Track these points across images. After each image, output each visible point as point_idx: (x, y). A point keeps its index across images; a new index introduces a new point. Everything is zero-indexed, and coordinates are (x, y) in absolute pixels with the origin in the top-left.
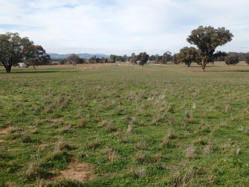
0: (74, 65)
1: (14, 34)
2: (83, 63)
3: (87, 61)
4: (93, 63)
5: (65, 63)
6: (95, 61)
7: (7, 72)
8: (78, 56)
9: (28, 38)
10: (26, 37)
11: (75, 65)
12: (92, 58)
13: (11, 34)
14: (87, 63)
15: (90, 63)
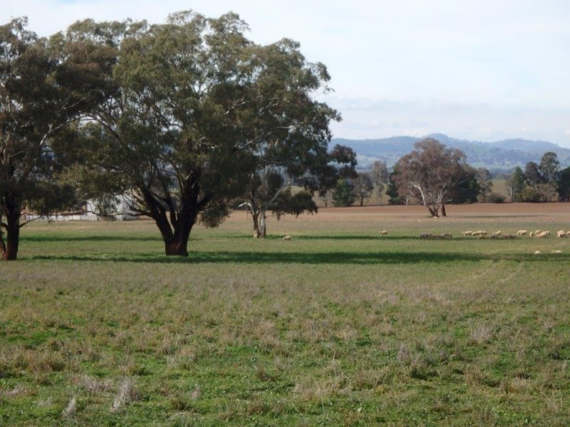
0: (434, 213)
1: (219, 25)
2: (474, 200)
3: (500, 187)
4: (535, 199)
5: (363, 196)
6: (549, 190)
7: (168, 252)
8: (459, 155)
9: (298, 45)
10: (287, 42)
11: (440, 213)
12: (532, 166)
13: (199, 20)
14: (500, 201)
15: (519, 198)
